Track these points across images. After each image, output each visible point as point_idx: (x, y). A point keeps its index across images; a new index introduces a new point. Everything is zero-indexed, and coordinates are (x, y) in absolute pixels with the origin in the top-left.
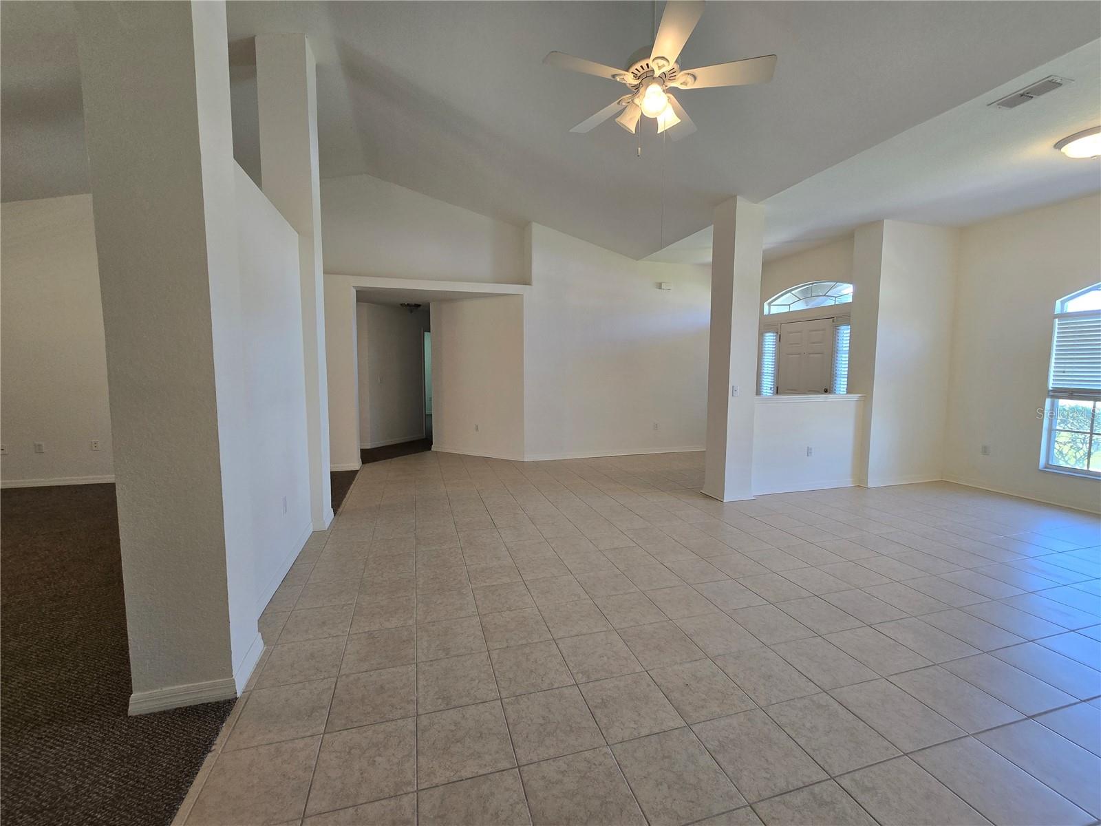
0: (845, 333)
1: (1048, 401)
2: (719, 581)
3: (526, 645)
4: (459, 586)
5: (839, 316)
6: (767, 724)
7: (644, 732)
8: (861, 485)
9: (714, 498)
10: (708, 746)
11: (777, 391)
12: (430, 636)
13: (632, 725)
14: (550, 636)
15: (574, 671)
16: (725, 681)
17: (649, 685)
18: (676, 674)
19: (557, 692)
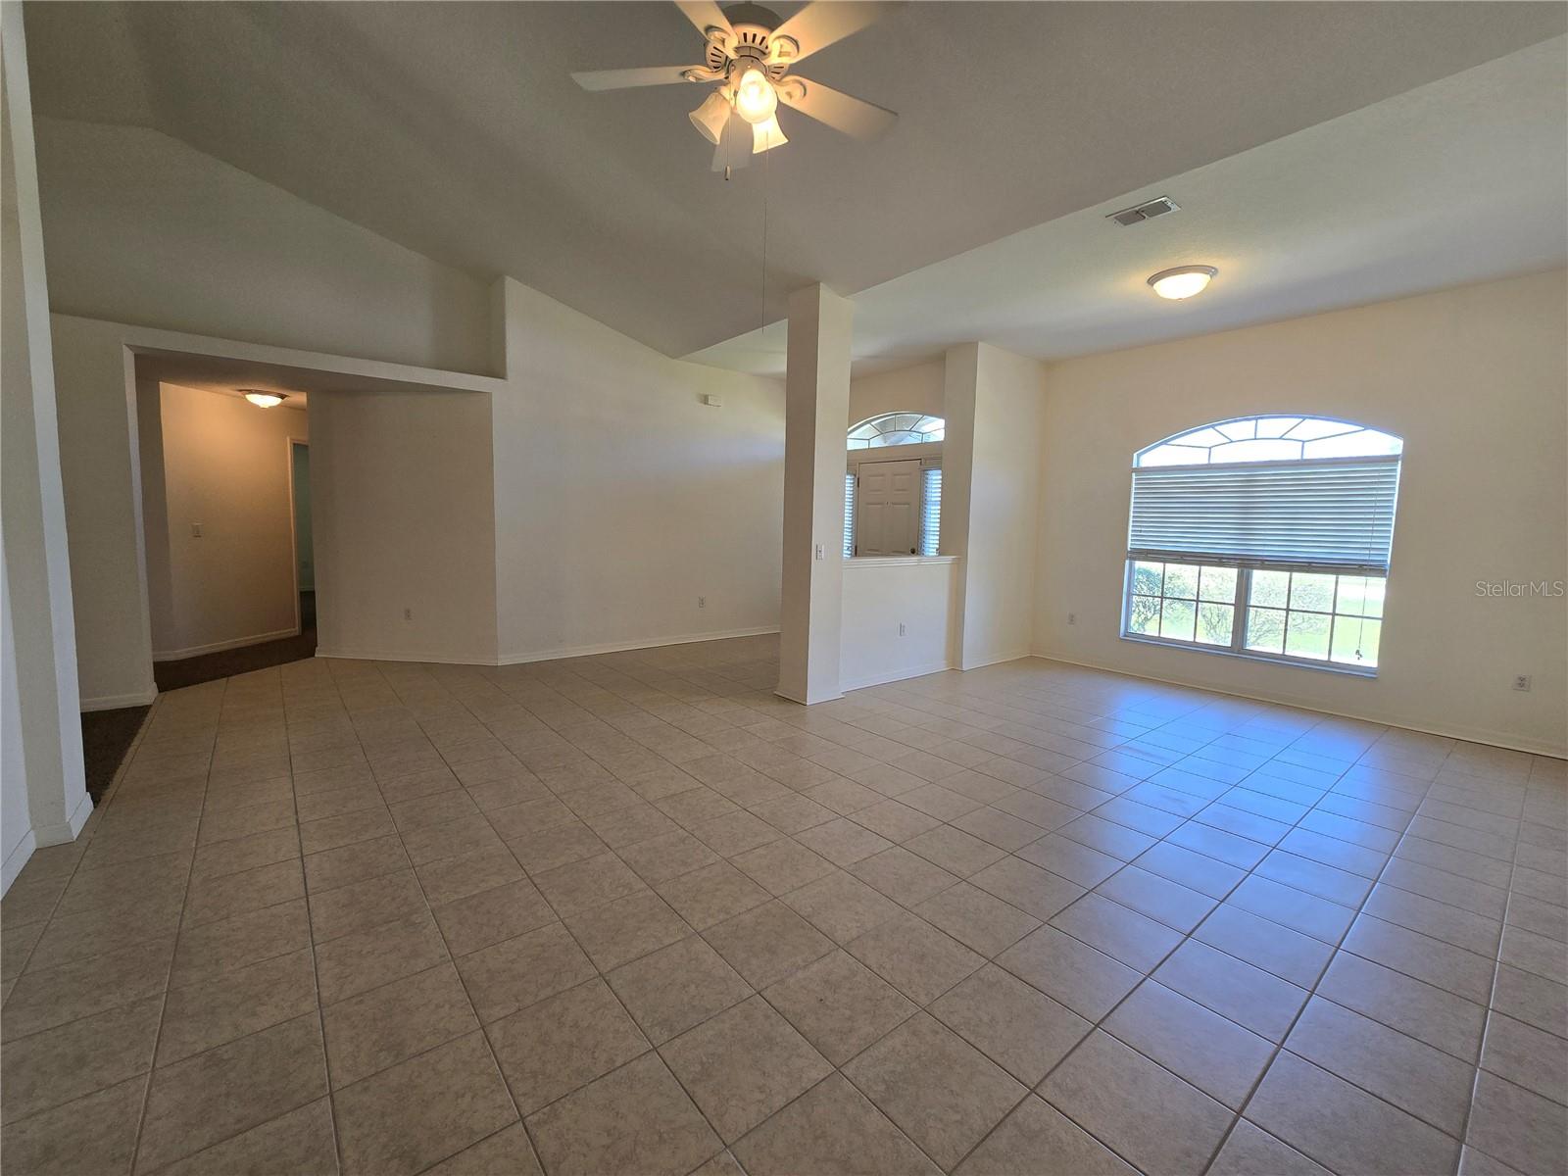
0: (935, 479)
1: (1127, 562)
2: (827, 822)
3: (554, 996)
4: (405, 909)
5: (927, 457)
6: (937, 1033)
7: (779, 1101)
8: (955, 669)
9: (794, 702)
10: (872, 1096)
11: (856, 552)
12: (355, 1028)
13: (758, 1096)
14: (593, 971)
15: (646, 1025)
16: (869, 979)
17: (767, 1017)
18: (802, 987)
19: (623, 1072)
